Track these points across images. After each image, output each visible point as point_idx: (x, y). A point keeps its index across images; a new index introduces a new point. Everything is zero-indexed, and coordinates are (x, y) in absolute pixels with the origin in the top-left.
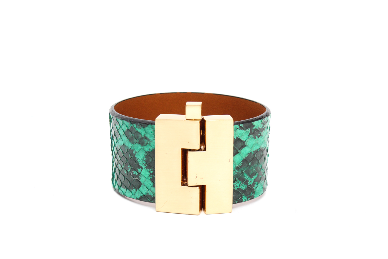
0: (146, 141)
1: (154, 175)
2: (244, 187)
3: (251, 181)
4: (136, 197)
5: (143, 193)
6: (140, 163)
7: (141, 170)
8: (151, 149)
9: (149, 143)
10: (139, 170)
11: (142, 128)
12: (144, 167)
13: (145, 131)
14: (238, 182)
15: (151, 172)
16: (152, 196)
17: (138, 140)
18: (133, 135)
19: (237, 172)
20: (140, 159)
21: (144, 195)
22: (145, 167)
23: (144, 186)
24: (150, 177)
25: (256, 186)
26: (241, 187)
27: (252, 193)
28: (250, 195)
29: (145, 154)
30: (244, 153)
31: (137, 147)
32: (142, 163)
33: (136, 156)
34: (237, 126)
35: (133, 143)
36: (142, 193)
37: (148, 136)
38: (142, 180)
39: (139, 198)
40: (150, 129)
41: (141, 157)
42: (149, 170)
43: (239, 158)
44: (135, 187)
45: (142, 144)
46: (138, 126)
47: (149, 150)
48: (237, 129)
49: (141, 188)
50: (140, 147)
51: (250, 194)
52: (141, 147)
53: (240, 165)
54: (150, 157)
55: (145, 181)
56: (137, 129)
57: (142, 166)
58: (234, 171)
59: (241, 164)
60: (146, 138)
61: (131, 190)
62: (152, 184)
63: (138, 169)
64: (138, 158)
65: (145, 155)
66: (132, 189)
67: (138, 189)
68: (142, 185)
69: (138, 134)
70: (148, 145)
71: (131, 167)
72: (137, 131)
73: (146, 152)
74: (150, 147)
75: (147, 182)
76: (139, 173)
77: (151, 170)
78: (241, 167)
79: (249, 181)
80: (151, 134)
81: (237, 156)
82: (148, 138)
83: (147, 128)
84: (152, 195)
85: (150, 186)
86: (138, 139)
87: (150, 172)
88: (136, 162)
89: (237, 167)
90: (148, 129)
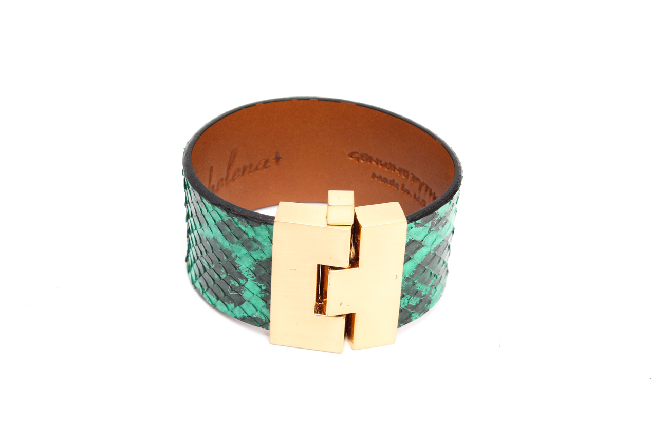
0: (255, 246)
1: (269, 292)
2: (415, 302)
3: (426, 290)
4: (234, 316)
5: (247, 312)
6: (243, 272)
7: (245, 281)
8: (265, 257)
9: (260, 248)
10: (242, 282)
11: (249, 226)
12: (250, 279)
13: (255, 232)
14: (407, 298)
15: (264, 288)
16: (264, 321)
17: (242, 241)
18: (232, 231)
19: (406, 285)
20: (244, 267)
21: (249, 316)
22: (252, 279)
23: (249, 304)
24: (261, 293)
25: (433, 292)
26: (410, 303)
27: (426, 305)
28: (424, 309)
29: (253, 262)
30: (419, 257)
31: (239, 251)
32: (247, 273)
33: (236, 261)
34: (412, 224)
35: (231, 242)
36: (245, 312)
37: (259, 239)
38: (246, 295)
39: (240, 318)
40: (264, 230)
41: (245, 264)
42: (259, 285)
43: (411, 265)
44: (233, 301)
45: (249, 248)
46: (242, 222)
47: (260, 258)
48: (412, 228)
49: (244, 306)
50: (244, 251)
51: (424, 306)
52: (246, 252)
53: (411, 274)
54: (261, 268)
55: (251, 298)
56: (240, 225)
57: (247, 277)
58: (402, 284)
59: (414, 271)
60: (255, 241)
61: (226, 303)
62: (264, 304)
63: (240, 280)
64: (241, 264)
65: (252, 264)
66: (229, 303)
67: (239, 306)
68: (246, 302)
69: (243, 233)
70: (259, 251)
71: (227, 272)
72: (240, 228)
73: (255, 260)
74: (262, 255)
75: (255, 299)
76: (242, 286)
77: (262, 285)
78: (412, 276)
79: (424, 290)
80: (265, 237)
81: (409, 263)
82: (259, 242)
83: (258, 229)
84: (263, 318)
85: (261, 306)
86: (240, 240)
87: (260, 287)
88: (236, 269)
89: (407, 278)
90: (260, 230)
